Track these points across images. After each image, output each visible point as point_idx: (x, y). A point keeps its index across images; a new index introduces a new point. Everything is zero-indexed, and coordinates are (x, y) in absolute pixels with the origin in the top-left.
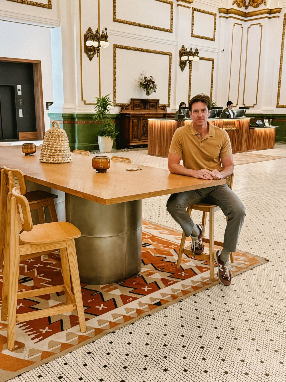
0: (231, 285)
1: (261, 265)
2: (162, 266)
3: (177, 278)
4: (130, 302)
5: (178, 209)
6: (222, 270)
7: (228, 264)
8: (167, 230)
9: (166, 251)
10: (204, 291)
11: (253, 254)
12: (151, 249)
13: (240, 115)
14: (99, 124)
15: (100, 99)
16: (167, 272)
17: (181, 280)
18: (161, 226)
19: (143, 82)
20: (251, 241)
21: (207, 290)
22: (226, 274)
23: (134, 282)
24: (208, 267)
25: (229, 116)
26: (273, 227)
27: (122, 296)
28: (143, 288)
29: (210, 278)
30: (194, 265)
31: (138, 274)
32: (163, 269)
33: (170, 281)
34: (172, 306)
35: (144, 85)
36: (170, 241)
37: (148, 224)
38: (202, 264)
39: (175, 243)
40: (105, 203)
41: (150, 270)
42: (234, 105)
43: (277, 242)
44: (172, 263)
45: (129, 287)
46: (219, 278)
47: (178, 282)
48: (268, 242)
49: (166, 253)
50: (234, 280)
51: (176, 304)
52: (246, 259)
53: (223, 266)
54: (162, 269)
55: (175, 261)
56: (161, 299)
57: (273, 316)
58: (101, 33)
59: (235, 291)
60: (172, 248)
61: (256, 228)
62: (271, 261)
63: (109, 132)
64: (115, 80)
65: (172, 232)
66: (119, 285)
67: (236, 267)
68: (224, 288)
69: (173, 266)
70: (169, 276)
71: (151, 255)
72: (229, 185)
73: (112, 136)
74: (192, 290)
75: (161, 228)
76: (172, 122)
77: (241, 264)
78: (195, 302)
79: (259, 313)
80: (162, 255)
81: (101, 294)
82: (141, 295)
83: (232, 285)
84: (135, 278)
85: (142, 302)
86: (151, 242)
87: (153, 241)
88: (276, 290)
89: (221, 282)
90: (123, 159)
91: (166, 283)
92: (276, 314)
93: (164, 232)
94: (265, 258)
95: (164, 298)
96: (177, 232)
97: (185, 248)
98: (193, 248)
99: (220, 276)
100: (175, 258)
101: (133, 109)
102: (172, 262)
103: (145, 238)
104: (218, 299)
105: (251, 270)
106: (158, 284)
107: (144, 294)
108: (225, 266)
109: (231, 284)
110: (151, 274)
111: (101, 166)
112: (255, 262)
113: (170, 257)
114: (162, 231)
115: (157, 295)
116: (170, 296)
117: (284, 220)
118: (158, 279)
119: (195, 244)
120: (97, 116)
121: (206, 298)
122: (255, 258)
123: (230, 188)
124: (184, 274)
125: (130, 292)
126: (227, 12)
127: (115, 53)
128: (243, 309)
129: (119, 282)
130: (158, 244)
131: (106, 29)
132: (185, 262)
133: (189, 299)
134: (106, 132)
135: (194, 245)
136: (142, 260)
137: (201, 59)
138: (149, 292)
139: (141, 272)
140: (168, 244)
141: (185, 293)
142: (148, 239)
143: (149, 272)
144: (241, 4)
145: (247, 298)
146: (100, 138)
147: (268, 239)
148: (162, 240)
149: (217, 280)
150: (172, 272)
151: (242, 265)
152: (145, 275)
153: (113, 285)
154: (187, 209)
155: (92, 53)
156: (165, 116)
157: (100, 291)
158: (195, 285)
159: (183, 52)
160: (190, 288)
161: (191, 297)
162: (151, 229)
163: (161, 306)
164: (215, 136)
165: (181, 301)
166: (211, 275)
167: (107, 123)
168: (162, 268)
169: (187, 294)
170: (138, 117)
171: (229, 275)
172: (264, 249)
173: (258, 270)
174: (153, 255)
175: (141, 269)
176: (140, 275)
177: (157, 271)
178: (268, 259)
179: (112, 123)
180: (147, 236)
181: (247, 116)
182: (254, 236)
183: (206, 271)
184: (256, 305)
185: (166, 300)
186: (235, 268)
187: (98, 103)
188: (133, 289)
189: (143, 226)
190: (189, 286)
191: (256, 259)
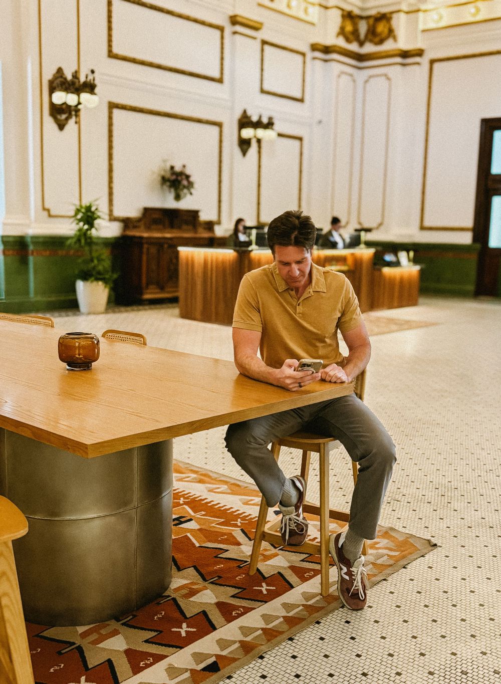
0: (365, 608)
1: (423, 556)
2: (216, 571)
3: (252, 600)
4: (148, 666)
5: (251, 446)
6: (347, 578)
7: (360, 565)
8: (226, 483)
9: (225, 534)
10: (312, 627)
11: (403, 530)
12: (191, 531)
13: (355, 242)
14: (79, 257)
15: (81, 206)
16: (229, 586)
17: (260, 603)
18: (211, 474)
19: (168, 175)
20: (398, 501)
21: (317, 625)
22: (356, 586)
23: (156, 615)
24: (317, 567)
25: (334, 245)
26: (435, 470)
27: (129, 653)
28: (178, 630)
29: (321, 594)
30: (287, 564)
31: (164, 595)
32: (220, 577)
33: (236, 608)
34: (244, 671)
35: (169, 180)
36: (231, 510)
37: (184, 471)
38: (303, 561)
39: (244, 515)
40: (87, 453)
41: (192, 583)
42: (343, 223)
43: (446, 501)
44: (239, 563)
45: (145, 629)
46: (340, 594)
47: (254, 609)
48: (430, 503)
49: (226, 539)
50: (372, 596)
51: (251, 666)
52: (391, 545)
53: (348, 569)
54: (218, 580)
55: (244, 556)
56: (217, 656)
57: (460, 678)
58: (82, 79)
59: (376, 622)
60: (236, 525)
61: (403, 472)
62: (441, 547)
63: (99, 273)
64: (111, 170)
65: (236, 488)
66: (123, 624)
67: (373, 564)
68: (353, 616)
69: (241, 571)
70: (233, 596)
71: (193, 544)
72: (356, 394)
73: (104, 280)
74: (285, 627)
75: (212, 479)
76: (228, 254)
77: (382, 556)
78: (294, 657)
79: (431, 673)
80: (216, 544)
81: (80, 650)
82: (173, 646)
83: (369, 609)
84: (158, 604)
85: (176, 666)
86: (192, 513)
87: (195, 512)
88: (458, 613)
89: (345, 604)
90: (128, 337)
91: (228, 612)
92: (466, 673)
93: (219, 488)
94: (428, 540)
95: (224, 653)
96: (246, 487)
97: (268, 529)
98: (285, 531)
99: (342, 591)
100: (246, 549)
101: (148, 228)
102: (239, 559)
103: (179, 504)
104: (341, 644)
105: (404, 569)
106: (211, 617)
107: (179, 644)
108: (352, 569)
109: (367, 605)
110: (193, 593)
111: (78, 355)
112: (409, 551)
113: (233, 547)
114: (215, 486)
115: (208, 645)
116: (237, 645)
117: (453, 452)
118: (211, 604)
119: (289, 523)
120: (74, 240)
121: (317, 643)
122: (410, 540)
123: (361, 398)
124: (266, 589)
125: (147, 641)
126: (327, 50)
127: (110, 118)
128: (396, 665)
129: (121, 618)
130: (207, 517)
131: (93, 72)
132: (267, 558)
133: (280, 650)
134: (94, 273)
135: (286, 524)
136: (174, 560)
137: (280, 135)
138: (191, 638)
139: (172, 588)
140: (228, 516)
141: (271, 635)
142: (184, 506)
143: (190, 588)
144: (351, 37)
145: (403, 639)
146: (80, 285)
147: (430, 496)
148: (216, 507)
149: (336, 599)
150: (240, 585)
151: (386, 558)
152: (180, 597)
153: (108, 625)
154: (269, 447)
155: (64, 116)
156: (213, 242)
157: (78, 642)
158: (291, 614)
159: (245, 122)
160: (281, 623)
161: (284, 644)
162: (192, 482)
163: (219, 673)
164: (326, 291)
165: (263, 655)
166: (324, 588)
167: (95, 254)
168: (218, 576)
169: (276, 636)
170: (160, 244)
171: (361, 587)
172: (424, 519)
173: (418, 567)
174: (197, 545)
175: (171, 581)
176: (169, 596)
177: (206, 584)
178: (434, 541)
179: (106, 253)
180: (182, 499)
181: (369, 244)
182: (401, 490)
183: (311, 577)
184: (422, 655)
185: (229, 656)
186: (371, 566)
187: (76, 214)
188: (154, 634)
189: (175, 475)
190: (278, 618)
191: (411, 544)
